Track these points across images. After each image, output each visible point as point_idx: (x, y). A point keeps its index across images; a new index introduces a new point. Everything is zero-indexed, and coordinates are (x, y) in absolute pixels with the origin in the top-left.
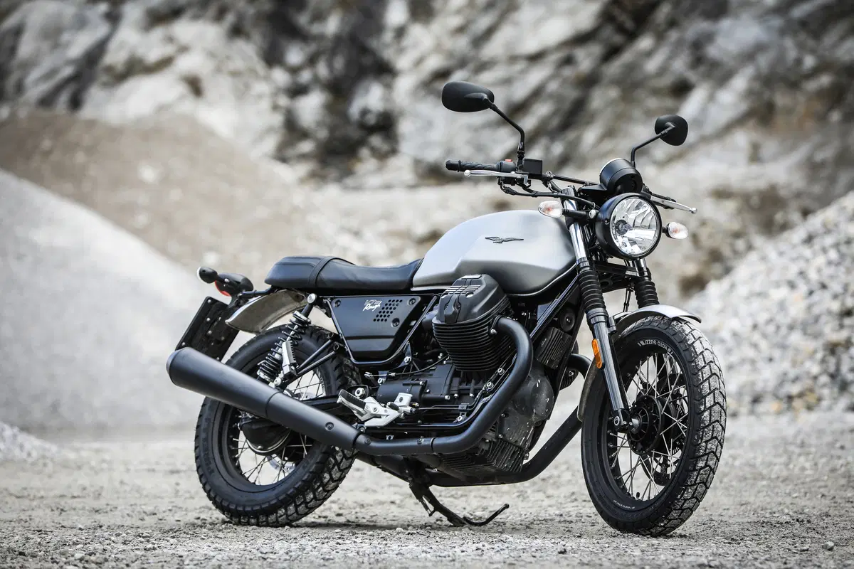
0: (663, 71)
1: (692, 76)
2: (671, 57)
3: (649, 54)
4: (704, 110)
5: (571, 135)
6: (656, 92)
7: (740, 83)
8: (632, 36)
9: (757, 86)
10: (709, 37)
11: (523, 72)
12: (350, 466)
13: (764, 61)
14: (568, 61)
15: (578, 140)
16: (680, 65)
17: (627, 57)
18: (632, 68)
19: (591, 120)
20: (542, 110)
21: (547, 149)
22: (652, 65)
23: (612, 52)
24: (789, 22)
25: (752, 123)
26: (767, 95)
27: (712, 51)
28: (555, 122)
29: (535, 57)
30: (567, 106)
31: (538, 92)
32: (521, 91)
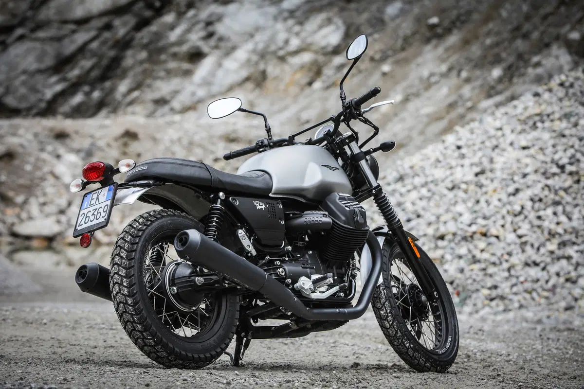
0: (180, 42)
1: (205, 49)
2: (188, 31)
3: (172, 27)
4: (213, 74)
5: (108, 84)
6: (175, 56)
7: (241, 54)
8: (159, 12)
9: (255, 58)
10: (220, 18)
11: (74, 32)
13: (260, 39)
14: (108, 27)
15: (112, 90)
16: (195, 38)
17: (153, 28)
18: (158, 36)
19: (123, 75)
20: (86, 63)
21: (88, 94)
22: (174, 36)
23: (143, 23)
24: (281, 12)
25: (250, 85)
26: (262, 66)
27: (220, 29)
28: (95, 74)
29: (83, 22)
30: (105, 62)
31: (82, 50)
32: (69, 48)
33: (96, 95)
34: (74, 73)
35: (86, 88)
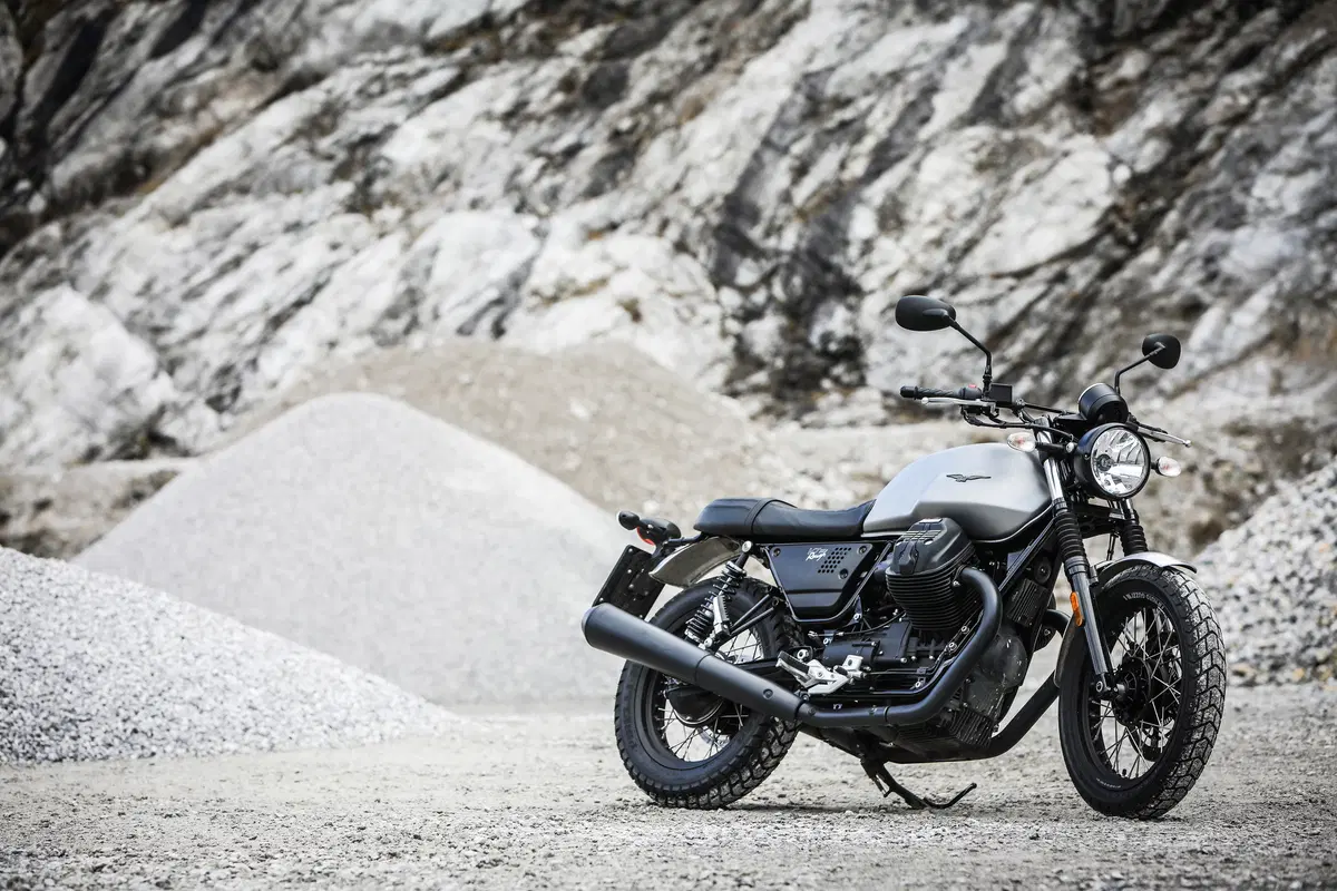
0: (1169, 290)
1: (1206, 297)
2: (1180, 273)
3: (1155, 270)
4: (1218, 334)
5: (1065, 362)
6: (1161, 312)
7: (1260, 302)
8: (1135, 250)
9: (1279, 305)
10: (1225, 250)
11: (1012, 289)
12: (793, 740)
13: (1286, 277)
14: (1061, 278)
15: (1072, 370)
16: (1190, 282)
17: (1128, 273)
18: (1134, 285)
19: (1087, 346)
20: (1032, 334)
21: (1037, 379)
22: (1157, 283)
23: (1112, 268)
24: (1315, 233)
25: (1274, 348)
26: (1291, 317)
27: (1227, 266)
28: (1045, 348)
29: (1023, 274)
30: (1059, 330)
31: (1025, 315)
32: (1006, 313)
33: (1049, 378)
34: (1015, 350)
35: (1034, 371)
